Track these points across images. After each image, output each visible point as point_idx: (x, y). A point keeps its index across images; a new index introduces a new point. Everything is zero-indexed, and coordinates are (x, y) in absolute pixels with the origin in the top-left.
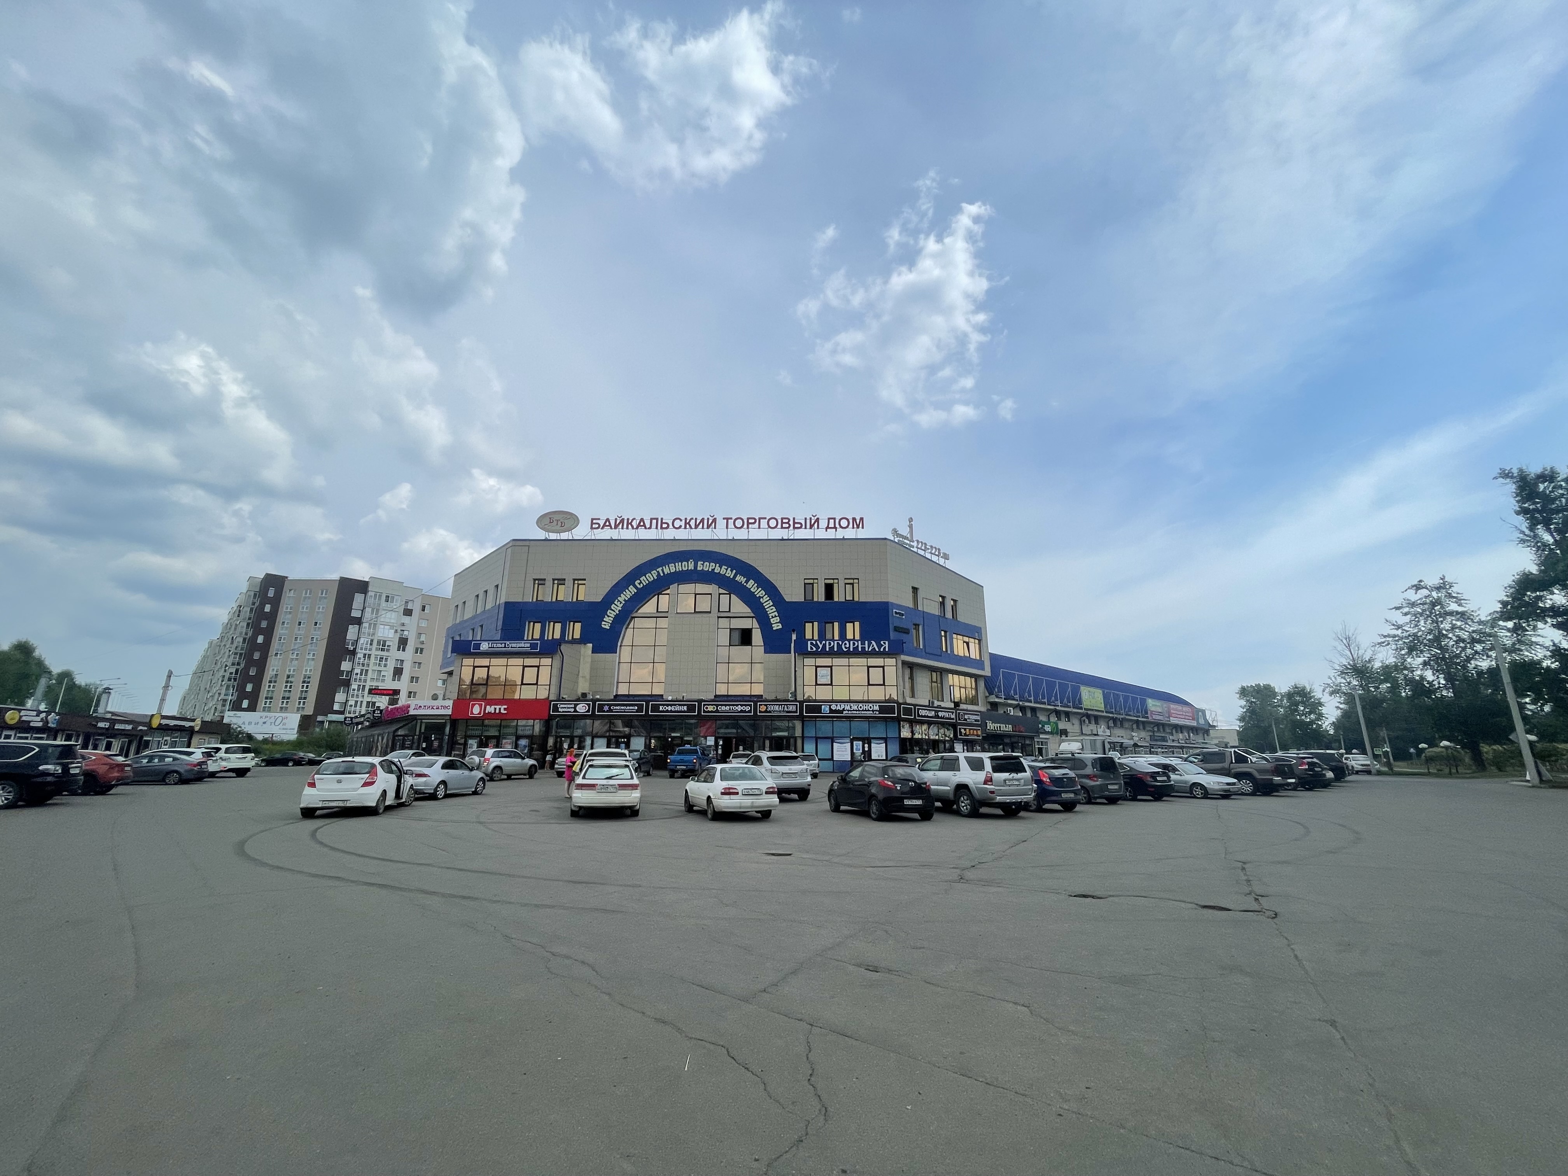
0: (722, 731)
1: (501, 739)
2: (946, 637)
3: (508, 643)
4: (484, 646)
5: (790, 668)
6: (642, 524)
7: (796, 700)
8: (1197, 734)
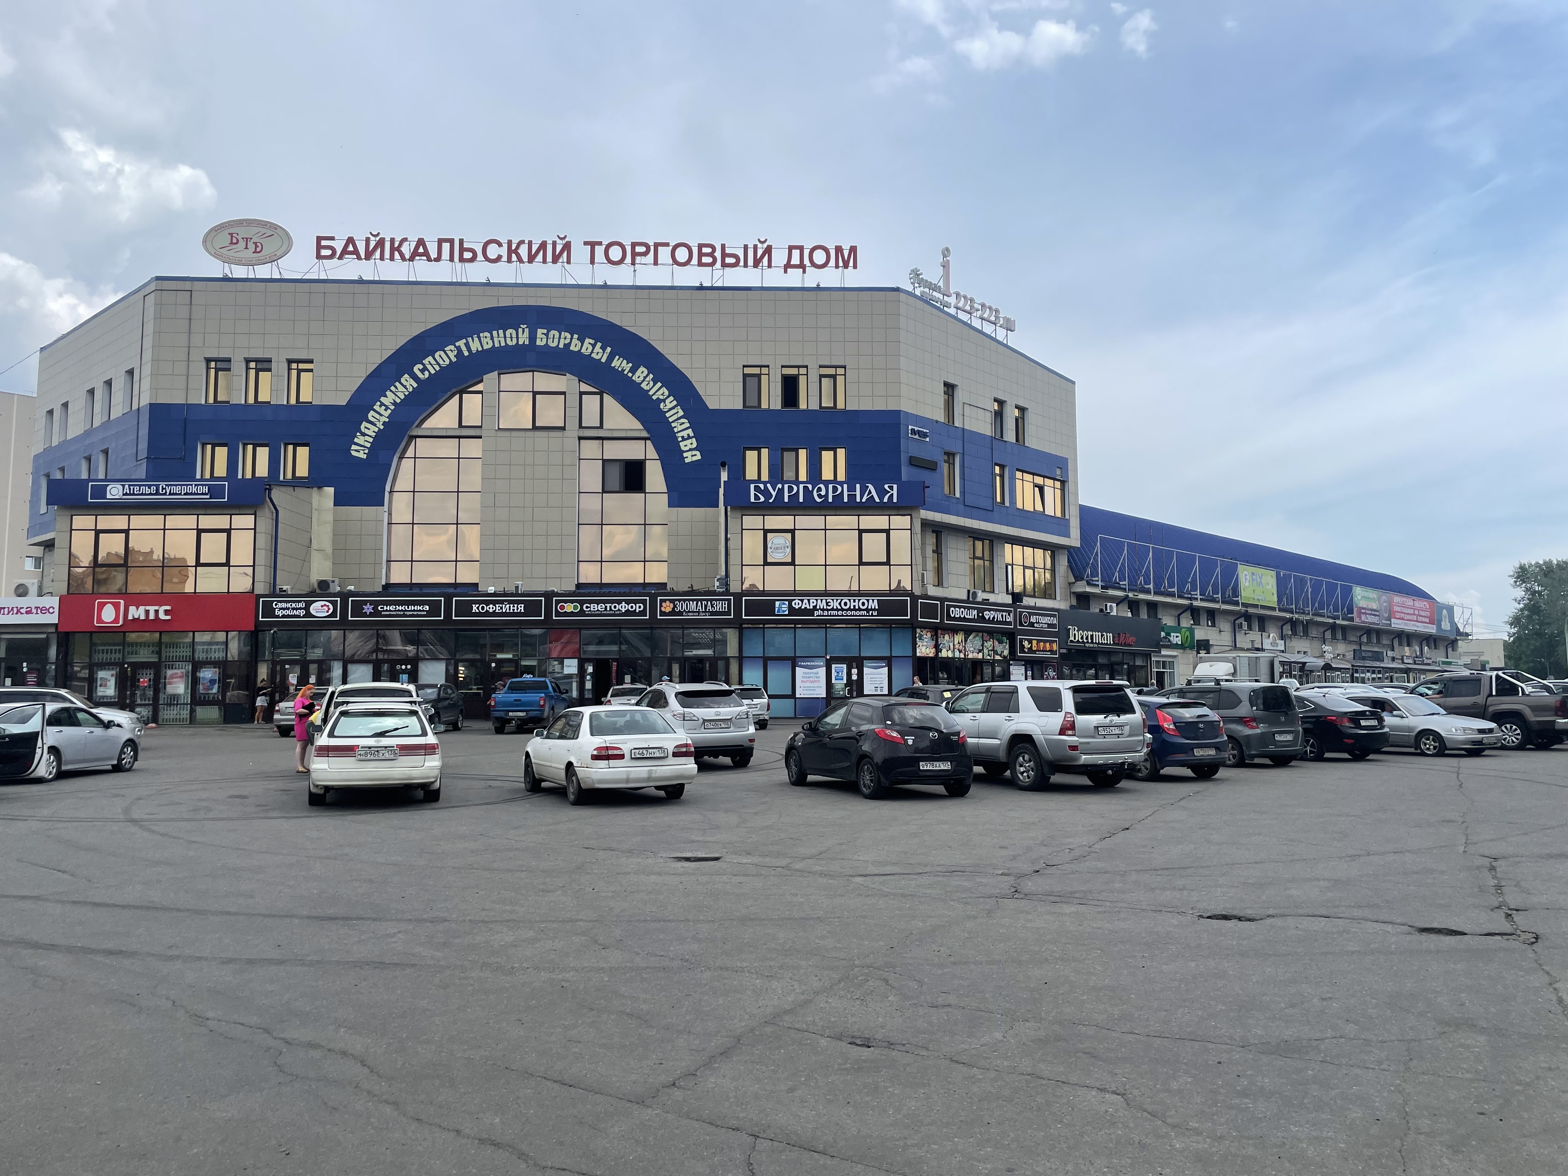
0: (592, 648)
1: (163, 668)
2: (1002, 476)
3: (162, 484)
4: (114, 491)
5: (718, 533)
6: (421, 250)
7: (727, 592)
8: (1435, 648)
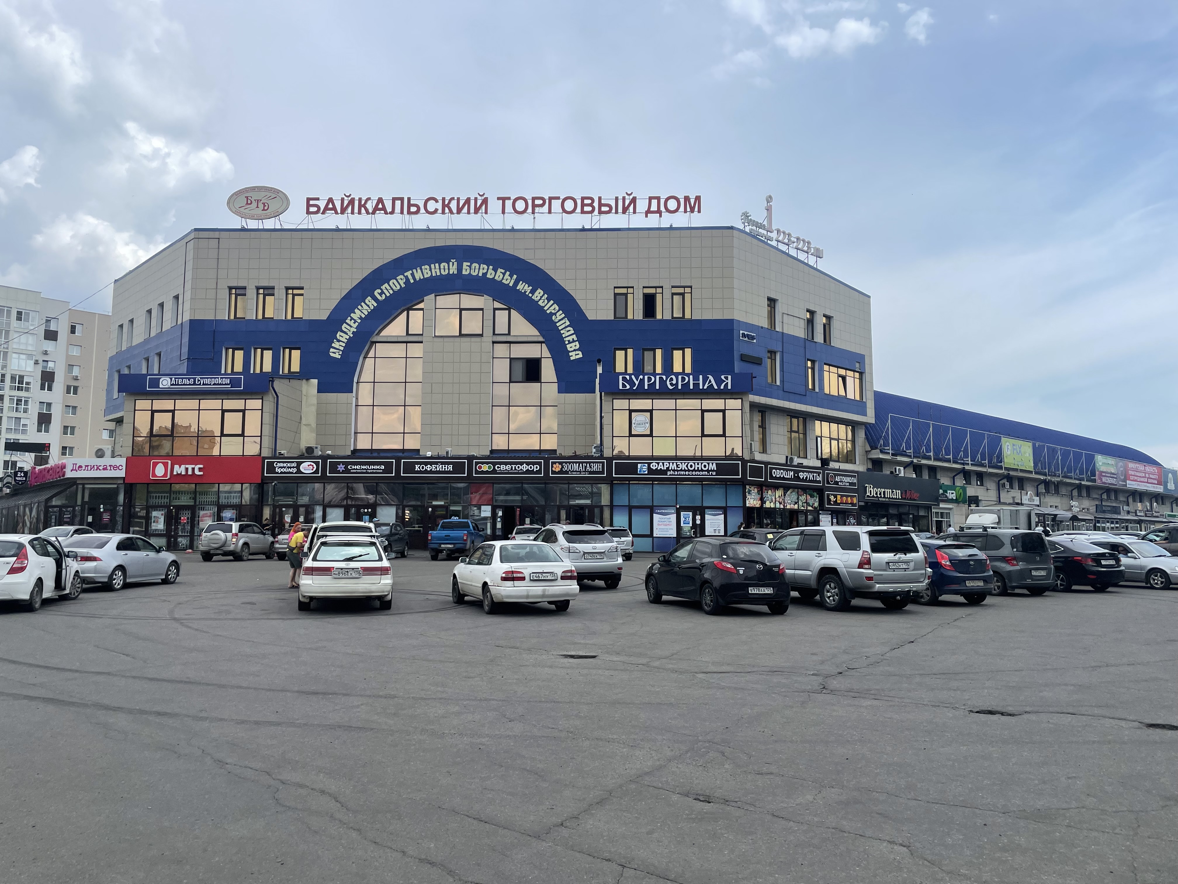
0: (502, 498)
1: (197, 510)
2: (813, 369)
3: (198, 377)
4: (165, 383)
5: (594, 414)
6: (380, 206)
7: (602, 457)
8: (1163, 504)
